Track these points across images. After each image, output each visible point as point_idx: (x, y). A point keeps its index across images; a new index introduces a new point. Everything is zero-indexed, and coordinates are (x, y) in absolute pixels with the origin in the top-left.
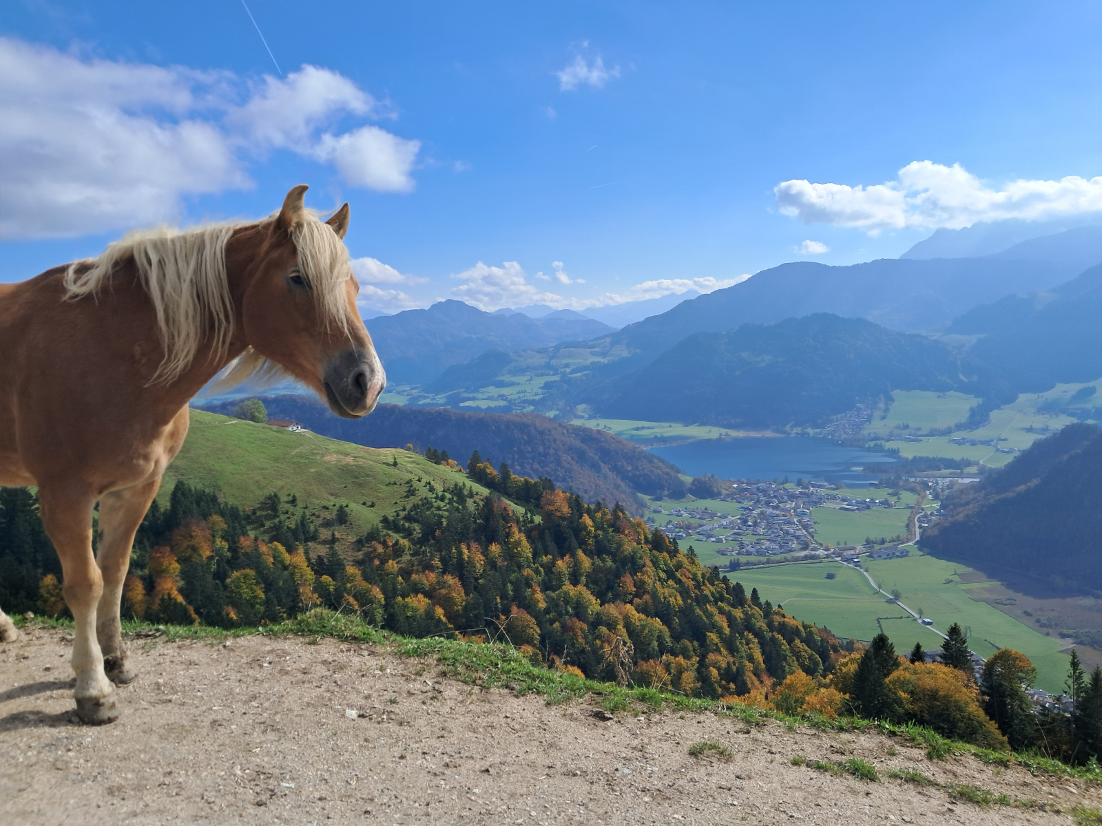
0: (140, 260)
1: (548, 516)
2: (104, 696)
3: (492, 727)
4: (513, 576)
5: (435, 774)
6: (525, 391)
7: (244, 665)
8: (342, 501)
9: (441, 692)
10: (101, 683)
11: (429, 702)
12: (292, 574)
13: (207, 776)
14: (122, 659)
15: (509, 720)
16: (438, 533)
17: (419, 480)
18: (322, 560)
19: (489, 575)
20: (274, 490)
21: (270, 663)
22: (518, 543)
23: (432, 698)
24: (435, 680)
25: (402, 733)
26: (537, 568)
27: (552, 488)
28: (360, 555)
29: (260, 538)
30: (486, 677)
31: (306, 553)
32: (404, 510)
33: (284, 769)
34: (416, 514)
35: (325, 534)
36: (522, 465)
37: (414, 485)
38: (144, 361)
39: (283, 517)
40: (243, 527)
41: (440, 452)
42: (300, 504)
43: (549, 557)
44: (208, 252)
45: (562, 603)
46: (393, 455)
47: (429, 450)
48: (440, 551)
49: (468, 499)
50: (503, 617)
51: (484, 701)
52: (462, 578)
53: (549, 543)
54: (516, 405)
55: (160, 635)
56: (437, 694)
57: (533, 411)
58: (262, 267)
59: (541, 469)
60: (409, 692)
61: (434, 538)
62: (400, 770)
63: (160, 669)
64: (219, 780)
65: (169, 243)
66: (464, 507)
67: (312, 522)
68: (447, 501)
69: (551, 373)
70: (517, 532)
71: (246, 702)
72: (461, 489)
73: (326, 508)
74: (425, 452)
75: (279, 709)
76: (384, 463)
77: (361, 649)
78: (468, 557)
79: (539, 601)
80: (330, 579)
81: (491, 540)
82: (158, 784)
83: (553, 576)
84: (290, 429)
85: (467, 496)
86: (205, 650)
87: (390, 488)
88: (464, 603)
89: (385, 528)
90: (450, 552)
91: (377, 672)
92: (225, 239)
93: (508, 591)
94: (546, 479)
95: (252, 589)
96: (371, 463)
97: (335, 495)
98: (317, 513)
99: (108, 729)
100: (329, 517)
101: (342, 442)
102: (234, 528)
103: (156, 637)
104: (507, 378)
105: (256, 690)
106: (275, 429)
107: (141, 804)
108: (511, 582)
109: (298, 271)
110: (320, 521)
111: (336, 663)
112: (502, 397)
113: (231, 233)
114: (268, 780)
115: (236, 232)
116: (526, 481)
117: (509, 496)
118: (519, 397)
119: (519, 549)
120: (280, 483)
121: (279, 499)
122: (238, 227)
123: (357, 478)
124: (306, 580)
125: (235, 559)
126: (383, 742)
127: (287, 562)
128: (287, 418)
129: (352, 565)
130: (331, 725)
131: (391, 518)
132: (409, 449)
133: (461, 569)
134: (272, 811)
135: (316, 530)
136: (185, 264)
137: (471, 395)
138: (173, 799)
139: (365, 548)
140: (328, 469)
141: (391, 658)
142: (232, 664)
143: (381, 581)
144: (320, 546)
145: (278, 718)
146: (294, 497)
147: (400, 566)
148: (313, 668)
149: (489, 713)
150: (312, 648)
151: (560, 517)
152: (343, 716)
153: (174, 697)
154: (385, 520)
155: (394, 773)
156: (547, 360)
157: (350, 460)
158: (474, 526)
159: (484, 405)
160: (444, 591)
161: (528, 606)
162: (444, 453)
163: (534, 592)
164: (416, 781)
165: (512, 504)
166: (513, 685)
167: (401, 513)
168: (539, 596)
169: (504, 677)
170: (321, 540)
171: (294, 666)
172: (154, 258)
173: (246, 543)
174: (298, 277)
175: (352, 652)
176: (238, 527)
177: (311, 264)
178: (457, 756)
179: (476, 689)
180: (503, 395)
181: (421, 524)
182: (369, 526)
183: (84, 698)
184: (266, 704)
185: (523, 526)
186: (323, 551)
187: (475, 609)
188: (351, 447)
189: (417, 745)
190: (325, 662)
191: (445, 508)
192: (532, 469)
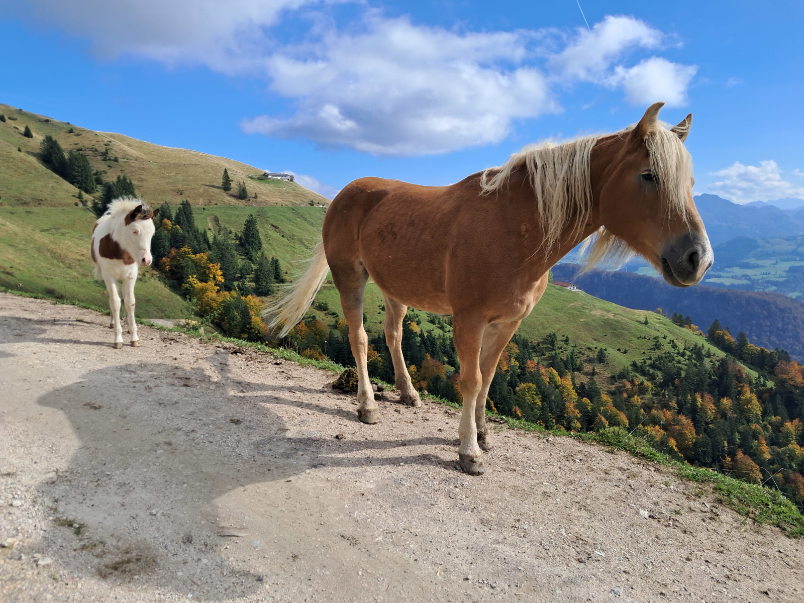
0: (530, 166)
1: (781, 383)
2: (476, 457)
3: (767, 556)
4: (741, 428)
5: (718, 581)
6: (769, 273)
7: (562, 458)
8: (603, 346)
9: (718, 515)
10: (475, 449)
11: (708, 521)
12: (562, 392)
13: (542, 529)
14: (485, 434)
15: (783, 555)
16: (677, 382)
17: (665, 338)
18: (584, 386)
19: (718, 422)
20: (553, 331)
21: (581, 460)
22: (749, 401)
23: (711, 518)
24: (712, 504)
25: (686, 540)
26: (765, 426)
27: (788, 359)
28: (613, 388)
29: (541, 363)
30: (757, 513)
31: (573, 379)
32: (650, 359)
33: (596, 541)
34: (660, 364)
35: (587, 368)
36: (759, 336)
37: (660, 341)
38: (526, 236)
39: (558, 351)
40: (530, 354)
41: (684, 317)
42: (571, 344)
43: (778, 417)
44: (577, 158)
45: (787, 458)
46: (646, 316)
47: (675, 315)
48: (677, 395)
49: (705, 358)
50: (729, 459)
51: (757, 532)
52: (694, 420)
53: (779, 406)
54: (759, 285)
55: (504, 423)
56: (714, 517)
57: (775, 291)
58: (619, 167)
59: (777, 342)
60: (690, 508)
61: (673, 385)
62: (687, 569)
63: (507, 446)
64: (551, 535)
65: (550, 151)
66: (701, 364)
67: (579, 358)
68: (686, 357)
69: (798, 259)
70: (748, 392)
71: (565, 484)
72: (700, 349)
73: (590, 349)
74: (671, 316)
75: (589, 495)
76: (637, 321)
77: (648, 464)
78: (701, 405)
79: (764, 452)
80: (589, 401)
81: (724, 393)
82: (511, 525)
83: (780, 434)
84: (569, 288)
85: (705, 356)
86: (535, 440)
87: (640, 341)
88: (694, 440)
89: (633, 370)
90: (686, 398)
91: (662, 486)
92: (591, 146)
93: (735, 438)
94: (783, 351)
95: (533, 398)
96: (627, 319)
97: (598, 341)
98: (583, 352)
99: (478, 479)
100: (591, 356)
101: (606, 302)
102: (524, 354)
103: (500, 424)
104: (753, 261)
105: (572, 478)
106: (558, 288)
107: (502, 537)
108: (739, 432)
109: (650, 171)
110: (584, 358)
111: (629, 471)
112: (746, 277)
113: (595, 142)
114: (585, 546)
115: (599, 142)
116: (762, 351)
117: (744, 361)
118: (762, 278)
119: (749, 406)
120: (558, 326)
121: (556, 338)
122: (600, 138)
123: (615, 330)
124: (571, 399)
125: (523, 375)
126: (671, 542)
127: (559, 383)
128: (567, 281)
129: (606, 394)
130: (629, 518)
131: (639, 364)
132: (658, 312)
133: (694, 413)
134: (590, 570)
135: (581, 364)
136: (560, 167)
137: (717, 274)
138: (521, 539)
139: (617, 383)
140: (594, 321)
141: (673, 477)
142: (554, 455)
143: (627, 410)
144: (583, 376)
145: (588, 501)
146: (567, 337)
147: (643, 401)
148: (612, 471)
149: (764, 544)
150: (611, 456)
151: (793, 385)
152: (637, 513)
153: (517, 469)
154: (634, 365)
155: (682, 570)
156: (794, 247)
157: (611, 316)
158: (708, 380)
159: (727, 282)
160: (677, 427)
161: (754, 455)
162: (688, 318)
163: (760, 444)
164: (701, 582)
165: (746, 368)
166: (784, 525)
167: (647, 361)
168: (765, 448)
169: (775, 517)
170: (584, 372)
171: (598, 466)
172: (539, 164)
173: (531, 365)
174: (649, 175)
175: (641, 466)
176: (527, 353)
177: (661, 165)
178: (736, 572)
179: (749, 521)
180: (747, 276)
181: (664, 372)
182: (622, 367)
183: (464, 455)
184: (580, 490)
185: (755, 387)
186: (585, 380)
187: (704, 446)
188: (612, 306)
189: (700, 553)
190: (620, 469)
191: (684, 363)
192: (769, 340)
